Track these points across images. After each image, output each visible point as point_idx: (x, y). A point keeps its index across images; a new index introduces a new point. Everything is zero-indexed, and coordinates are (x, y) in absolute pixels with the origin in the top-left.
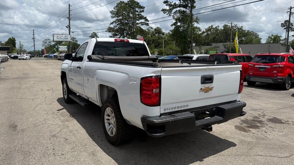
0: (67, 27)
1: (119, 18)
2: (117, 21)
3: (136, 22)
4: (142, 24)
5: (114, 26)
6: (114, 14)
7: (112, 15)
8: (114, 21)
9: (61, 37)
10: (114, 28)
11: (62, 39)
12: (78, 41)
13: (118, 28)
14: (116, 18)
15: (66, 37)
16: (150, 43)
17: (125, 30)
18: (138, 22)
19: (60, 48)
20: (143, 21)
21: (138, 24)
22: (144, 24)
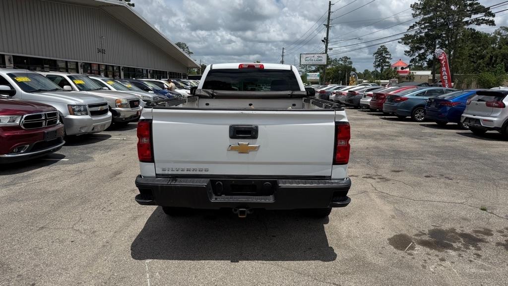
0: (323, 41)
1: (427, 16)
2: (423, 22)
3: (462, 19)
4: (479, 22)
5: (416, 32)
6: (419, 9)
7: (414, 12)
8: (416, 23)
9: (313, 58)
10: (415, 35)
11: (314, 62)
12: (353, 63)
13: (423, 35)
14: (422, 17)
15: (320, 59)
16: (495, 61)
17: (439, 37)
18: (466, 19)
19: (308, 75)
20: (479, 16)
21: (467, 23)
22: (482, 23)
